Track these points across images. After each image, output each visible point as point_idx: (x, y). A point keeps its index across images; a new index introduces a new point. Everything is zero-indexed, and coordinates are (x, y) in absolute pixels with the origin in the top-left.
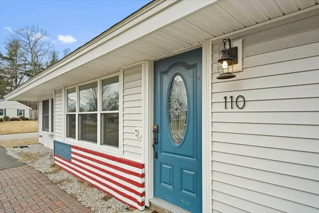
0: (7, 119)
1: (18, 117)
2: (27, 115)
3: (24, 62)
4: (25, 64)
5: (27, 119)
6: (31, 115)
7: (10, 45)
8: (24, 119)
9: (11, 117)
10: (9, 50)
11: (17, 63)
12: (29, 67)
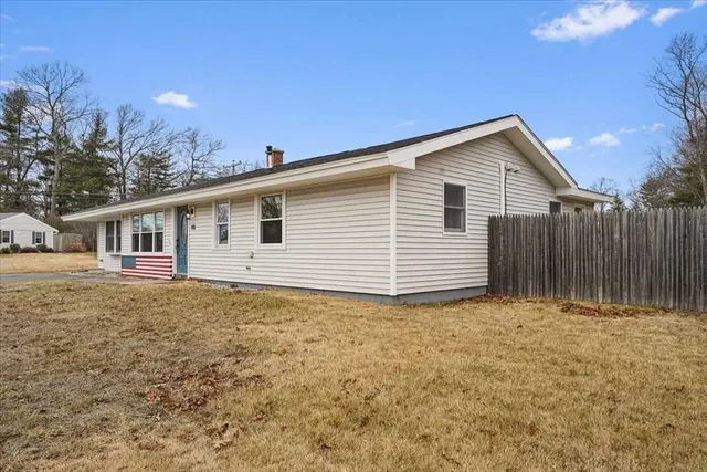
0: (16, 249)
1: (35, 246)
2: (50, 244)
3: (34, 134)
4: (37, 139)
5: (50, 251)
6: (56, 243)
7: (7, 99)
8: (45, 250)
9: (22, 246)
10: (6, 110)
11: (21, 137)
12: (45, 145)
